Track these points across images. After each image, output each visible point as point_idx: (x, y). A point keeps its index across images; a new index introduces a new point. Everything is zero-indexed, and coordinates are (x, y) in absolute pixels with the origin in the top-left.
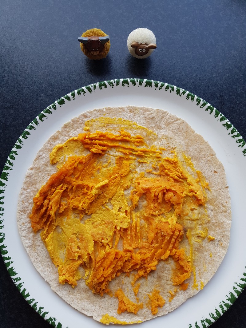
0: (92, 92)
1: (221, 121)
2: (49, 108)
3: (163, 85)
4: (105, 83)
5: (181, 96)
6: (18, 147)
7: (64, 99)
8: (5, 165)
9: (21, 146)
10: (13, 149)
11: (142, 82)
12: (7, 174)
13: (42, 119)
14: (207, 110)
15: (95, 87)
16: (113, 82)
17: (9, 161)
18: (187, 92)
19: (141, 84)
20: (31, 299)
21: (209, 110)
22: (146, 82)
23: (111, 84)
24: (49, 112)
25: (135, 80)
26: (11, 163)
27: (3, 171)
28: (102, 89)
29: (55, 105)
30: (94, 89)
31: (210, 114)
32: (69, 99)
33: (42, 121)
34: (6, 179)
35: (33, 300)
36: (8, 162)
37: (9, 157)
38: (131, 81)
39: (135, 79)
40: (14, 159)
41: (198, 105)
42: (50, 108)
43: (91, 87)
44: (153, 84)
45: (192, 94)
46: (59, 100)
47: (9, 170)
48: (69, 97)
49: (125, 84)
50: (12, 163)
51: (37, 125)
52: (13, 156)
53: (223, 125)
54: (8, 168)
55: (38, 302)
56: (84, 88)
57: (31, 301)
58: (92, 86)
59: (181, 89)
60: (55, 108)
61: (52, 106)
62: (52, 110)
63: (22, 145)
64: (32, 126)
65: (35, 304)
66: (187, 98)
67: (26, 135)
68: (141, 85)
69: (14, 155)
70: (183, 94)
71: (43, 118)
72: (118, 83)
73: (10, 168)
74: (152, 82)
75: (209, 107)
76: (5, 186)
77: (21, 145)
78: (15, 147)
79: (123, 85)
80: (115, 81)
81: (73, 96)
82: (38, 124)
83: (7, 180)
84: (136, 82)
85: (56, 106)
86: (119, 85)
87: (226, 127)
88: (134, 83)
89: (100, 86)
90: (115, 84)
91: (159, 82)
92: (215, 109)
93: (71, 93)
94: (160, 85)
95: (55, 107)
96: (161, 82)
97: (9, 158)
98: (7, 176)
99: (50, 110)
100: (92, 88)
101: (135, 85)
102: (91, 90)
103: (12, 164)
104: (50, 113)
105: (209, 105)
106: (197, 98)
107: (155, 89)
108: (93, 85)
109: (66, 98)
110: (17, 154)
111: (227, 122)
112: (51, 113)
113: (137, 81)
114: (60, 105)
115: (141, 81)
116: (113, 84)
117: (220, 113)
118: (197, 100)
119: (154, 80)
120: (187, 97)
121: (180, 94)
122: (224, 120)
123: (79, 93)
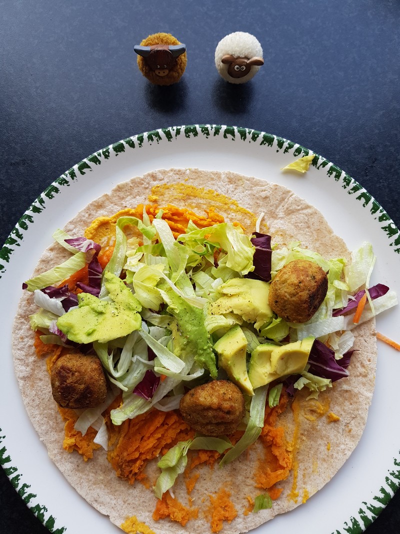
0: (171, 139)
1: (380, 221)
2: (96, 155)
3: (291, 147)
4: (195, 128)
5: (318, 168)
6: (37, 210)
7: (124, 143)
8: (9, 236)
9: (41, 209)
10: (27, 213)
11: (258, 136)
12: (10, 251)
13: (83, 171)
14: (359, 198)
15: (178, 132)
16: (210, 128)
17: (17, 230)
18: (331, 164)
19: (254, 138)
20: (11, 468)
21: (363, 200)
22: (265, 137)
23: (206, 131)
24: (96, 160)
25: (245, 131)
26: (20, 234)
27: (5, 245)
28: (189, 137)
29: (107, 151)
30: (176, 136)
31: (364, 206)
32: (132, 145)
33: (83, 173)
34: (7, 259)
35: (15, 469)
36: (14, 231)
37: (18, 223)
38: (238, 132)
39: (247, 129)
40: (26, 228)
41: (345, 188)
42: (100, 155)
43: (171, 131)
44: (275, 142)
45: (338, 169)
46: (116, 144)
47: (14, 245)
48: (133, 142)
49: (229, 135)
50: (22, 234)
51: (73, 179)
52: (25, 224)
53: (382, 228)
54: (13, 241)
55: (22, 475)
56: (160, 131)
57: (11, 470)
58: (174, 130)
59: (320, 157)
60: (107, 157)
61: (103, 152)
62: (102, 158)
63: (43, 209)
64: (64, 180)
65: (17, 478)
66: (329, 174)
67: (53, 193)
68: (255, 141)
69: (27, 221)
70: (322, 166)
71: (85, 169)
72: (217, 132)
73: (16, 241)
74: (274, 138)
75: (363, 195)
76: (3, 270)
77: (41, 207)
78: (31, 209)
79: (225, 137)
80: (212, 128)
81: (139, 142)
82: (75, 178)
83: (8, 261)
84: (247, 134)
85: (109, 153)
86: (218, 134)
87: (388, 232)
88: (243, 135)
89: (187, 131)
90: (212, 132)
91: (285, 140)
92: (373, 199)
93: (137, 136)
94: (286, 145)
95: (107, 154)
96: (289, 141)
97: (17, 226)
98: (9, 254)
99: (99, 157)
100: (173, 133)
101: (244, 139)
102: (171, 136)
103: (20, 237)
104: (98, 163)
105: (364, 190)
106: (345, 175)
107: (278, 151)
108: (175, 128)
109: (127, 142)
110: (33, 222)
111: (390, 225)
112: (100, 163)
113: (249, 133)
114: (117, 152)
115: (256, 134)
116: (208, 131)
117: (381, 208)
118: (345, 179)
119: (277, 135)
120: (329, 171)
121: (318, 165)
122: (386, 220)
123: (150, 138)
